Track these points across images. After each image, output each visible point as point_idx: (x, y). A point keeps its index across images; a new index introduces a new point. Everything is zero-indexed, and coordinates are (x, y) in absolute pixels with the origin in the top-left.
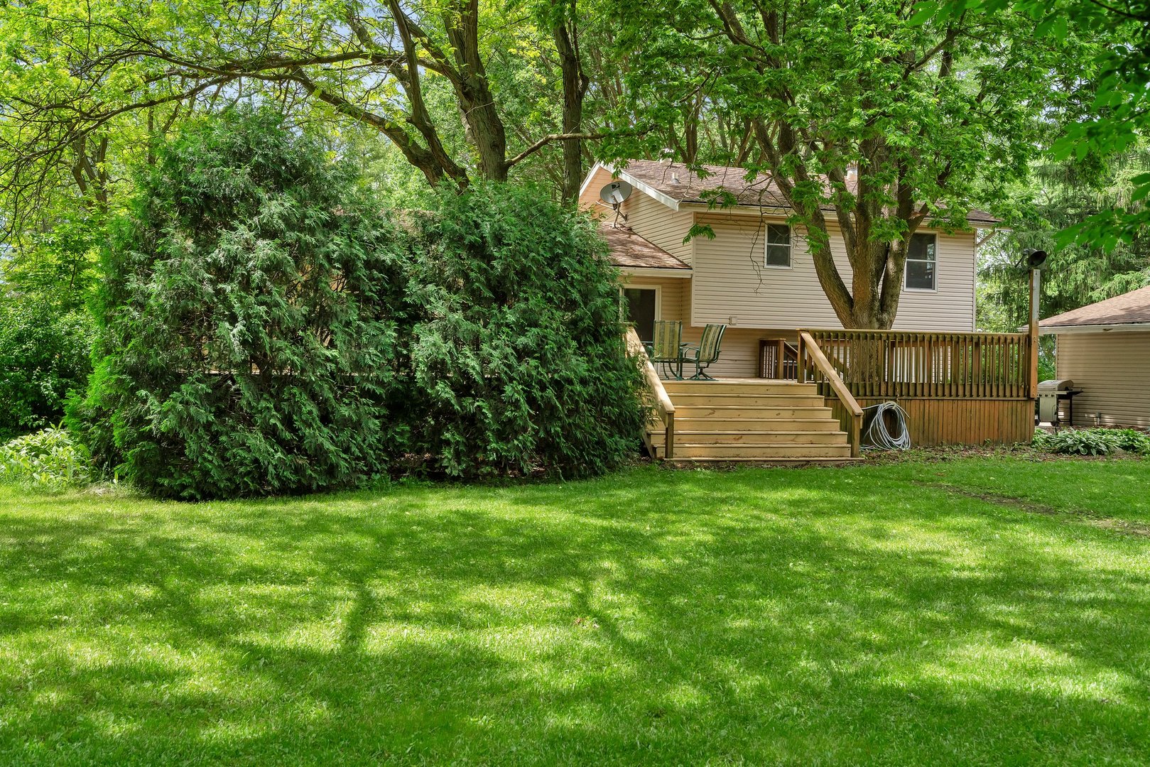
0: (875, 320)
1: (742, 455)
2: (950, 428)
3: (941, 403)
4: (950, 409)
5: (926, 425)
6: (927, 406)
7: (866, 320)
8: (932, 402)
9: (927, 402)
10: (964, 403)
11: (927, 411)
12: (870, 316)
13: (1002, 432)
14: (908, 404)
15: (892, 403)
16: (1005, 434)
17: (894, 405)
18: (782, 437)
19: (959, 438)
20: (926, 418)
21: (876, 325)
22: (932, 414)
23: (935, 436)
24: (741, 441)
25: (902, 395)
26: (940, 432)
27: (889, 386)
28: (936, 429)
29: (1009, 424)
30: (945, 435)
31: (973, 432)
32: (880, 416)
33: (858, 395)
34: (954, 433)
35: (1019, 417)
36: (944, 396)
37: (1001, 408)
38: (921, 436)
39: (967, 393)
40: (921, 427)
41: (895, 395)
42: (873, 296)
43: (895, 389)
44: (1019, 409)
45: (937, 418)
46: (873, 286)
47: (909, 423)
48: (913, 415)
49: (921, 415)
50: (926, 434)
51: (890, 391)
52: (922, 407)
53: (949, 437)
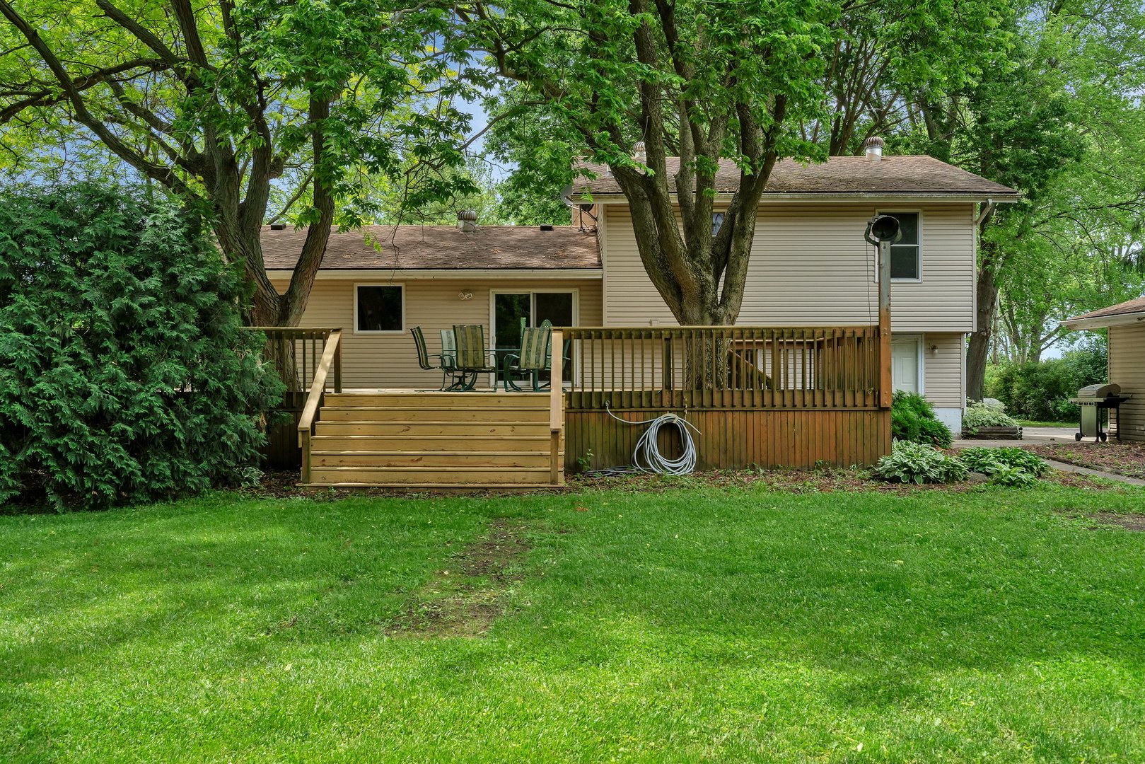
0: (707, 315)
1: (411, 479)
2: (764, 447)
3: (750, 415)
4: (764, 422)
5: (730, 442)
6: (730, 420)
7: (696, 315)
8: (736, 414)
9: (729, 415)
10: (784, 416)
11: (730, 425)
12: (702, 310)
13: (842, 453)
14: (702, 417)
15: (672, 415)
16: (846, 453)
17: (676, 419)
18: (476, 459)
19: (777, 460)
20: (729, 434)
21: (709, 320)
23: (743, 455)
24: (420, 463)
25: (692, 406)
26: (750, 452)
27: (674, 394)
28: (743, 448)
29: (853, 442)
30: (757, 456)
31: (798, 452)
32: (652, 432)
33: (632, 407)
34: (771, 453)
35: (867, 432)
36: (753, 406)
37: (839, 420)
38: (722, 456)
39: (788, 402)
40: (722, 445)
41: (682, 406)
42: (702, 286)
43: (682, 398)
44: (867, 422)
45: (744, 435)
46: (701, 275)
47: (703, 440)
48: (710, 430)
49: (722, 430)
50: (729, 454)
51: (676, 401)
52: (722, 420)
53: (764, 458)
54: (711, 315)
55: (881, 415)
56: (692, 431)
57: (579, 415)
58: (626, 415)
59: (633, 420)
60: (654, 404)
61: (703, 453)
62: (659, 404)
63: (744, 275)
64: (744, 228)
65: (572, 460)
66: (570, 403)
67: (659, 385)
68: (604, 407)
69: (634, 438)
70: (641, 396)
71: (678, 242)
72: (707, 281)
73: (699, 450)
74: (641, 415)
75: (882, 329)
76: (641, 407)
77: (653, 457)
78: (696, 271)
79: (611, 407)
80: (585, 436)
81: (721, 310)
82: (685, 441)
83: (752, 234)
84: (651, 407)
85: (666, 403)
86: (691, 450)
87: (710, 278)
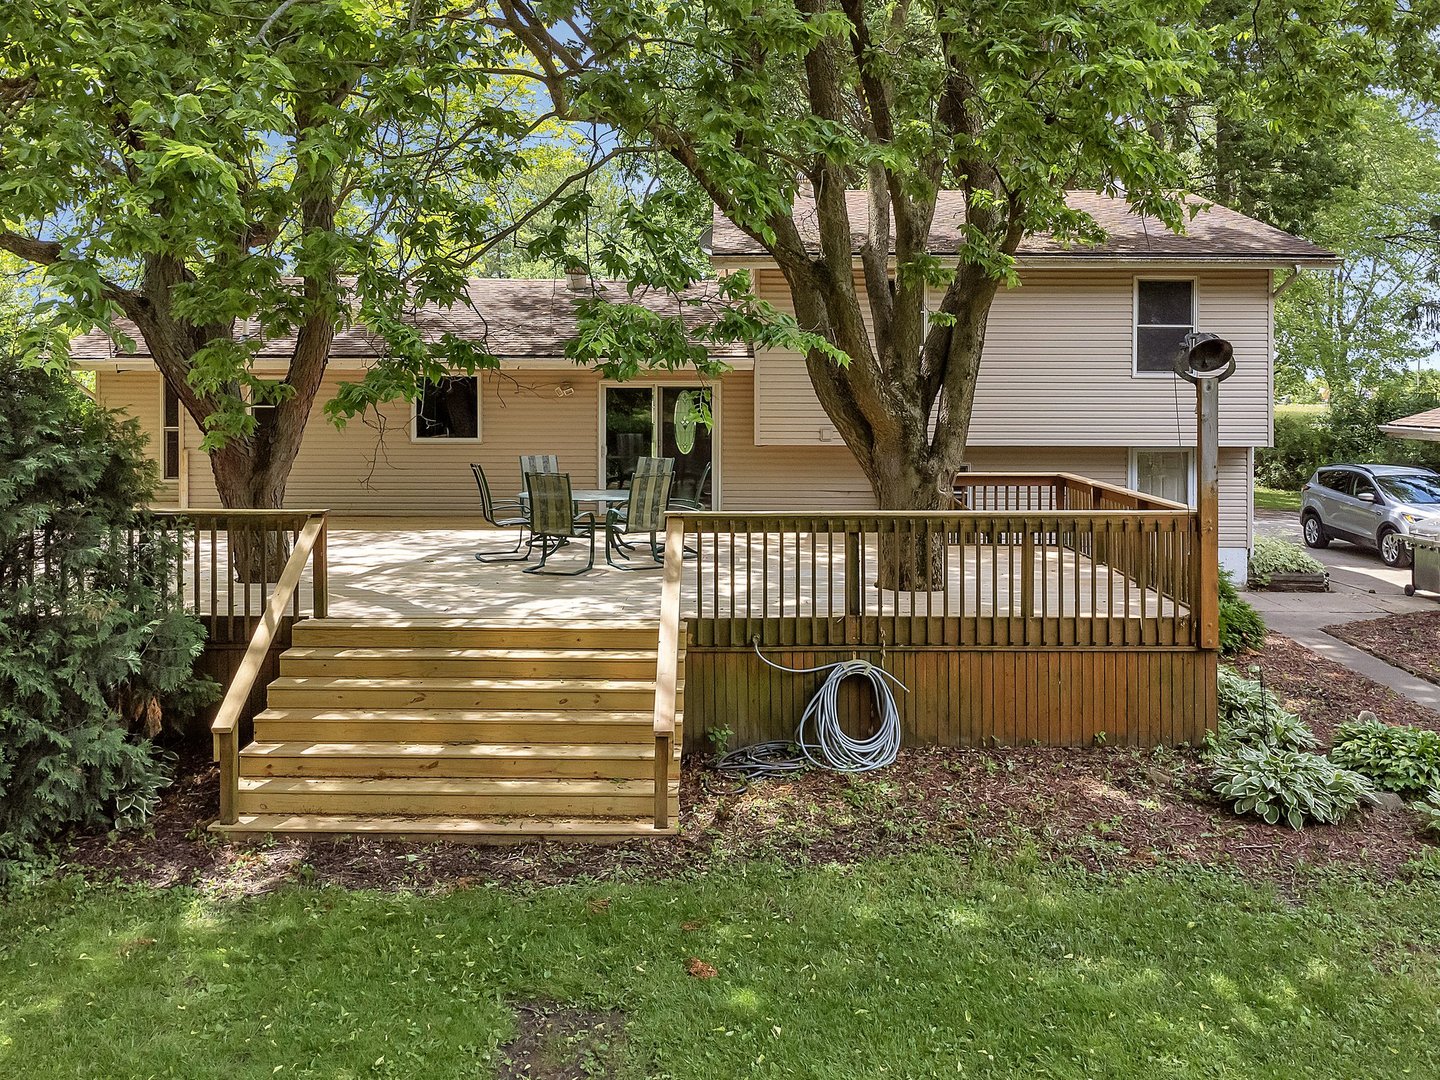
2: (1010, 711)
3: (987, 659)
4: (1010, 669)
5: (955, 702)
6: (954, 666)
8: (966, 656)
9: (954, 658)
10: (1042, 660)
11: (954, 674)
13: (1137, 720)
14: (910, 661)
15: (862, 663)
16: (1143, 720)
17: (868, 669)
18: (530, 765)
20: (954, 689)
22: (965, 677)
23: (976, 724)
24: (435, 770)
25: (894, 644)
26: (987, 718)
27: (865, 624)
28: (976, 712)
29: (1155, 703)
30: (998, 724)
31: (1064, 717)
32: (829, 693)
33: (795, 644)
34: (1021, 721)
35: (1178, 687)
36: (993, 643)
37: (1133, 667)
38: (942, 724)
39: (1049, 638)
40: (943, 706)
41: (877, 643)
42: (905, 427)
43: (878, 631)
44: (1177, 670)
45: (978, 691)
46: (903, 409)
47: (911, 700)
48: (923, 682)
49: (942, 683)
50: (954, 721)
51: (868, 634)
52: (942, 665)
53: (1010, 728)
54: (918, 471)
55: (1200, 660)
56: (893, 686)
57: (710, 656)
58: (786, 657)
59: (800, 666)
60: (831, 640)
61: (911, 718)
62: (840, 639)
63: (969, 409)
64: (969, 337)
65: (698, 731)
66: (696, 638)
67: (840, 610)
68: (752, 644)
69: (799, 697)
70: (811, 627)
71: (870, 365)
72: (913, 418)
73: (904, 716)
74: (810, 657)
75: (1203, 521)
76: (811, 644)
77: (829, 737)
78: (897, 404)
79: (761, 644)
80: (720, 692)
81: (934, 462)
82: (883, 702)
83: (981, 345)
84: (827, 644)
85: (851, 638)
86: (892, 718)
87: (917, 412)
